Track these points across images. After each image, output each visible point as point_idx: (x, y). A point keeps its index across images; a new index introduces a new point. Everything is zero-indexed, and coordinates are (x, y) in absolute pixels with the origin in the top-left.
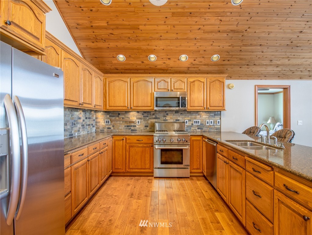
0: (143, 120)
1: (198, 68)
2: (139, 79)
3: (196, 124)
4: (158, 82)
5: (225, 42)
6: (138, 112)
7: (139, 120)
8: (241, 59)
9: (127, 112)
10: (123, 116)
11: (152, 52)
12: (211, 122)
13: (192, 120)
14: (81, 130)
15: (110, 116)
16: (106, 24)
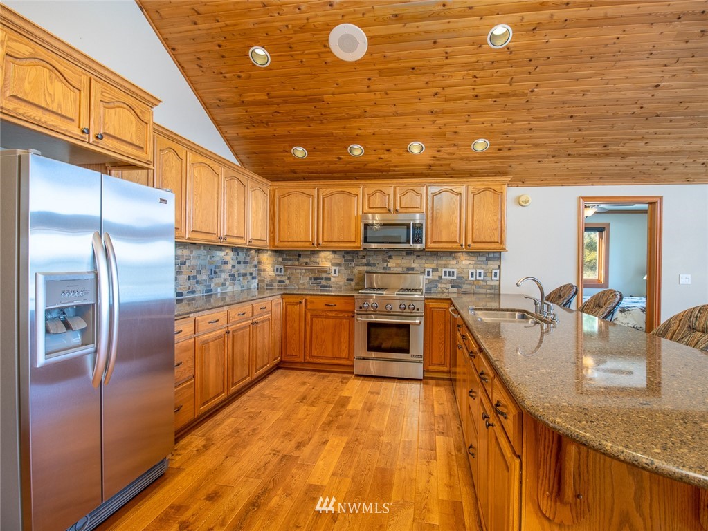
0: (343, 268)
1: (449, 165)
2: (335, 190)
3: (447, 277)
4: (370, 196)
5: (493, 115)
6: (334, 252)
7: (337, 268)
8: (536, 145)
9: (314, 252)
10: (308, 260)
11: (356, 139)
12: (480, 273)
13: (440, 270)
14: (228, 283)
15: (283, 259)
16: (266, 97)
